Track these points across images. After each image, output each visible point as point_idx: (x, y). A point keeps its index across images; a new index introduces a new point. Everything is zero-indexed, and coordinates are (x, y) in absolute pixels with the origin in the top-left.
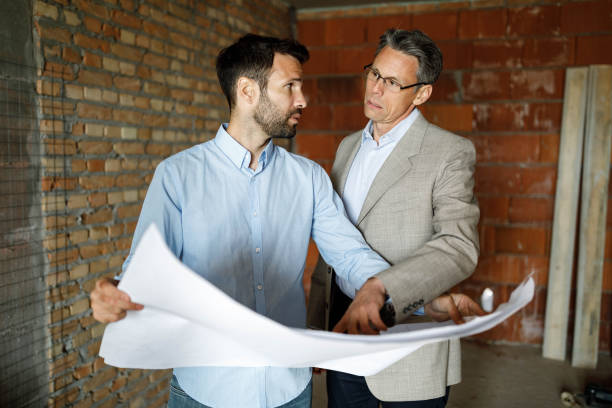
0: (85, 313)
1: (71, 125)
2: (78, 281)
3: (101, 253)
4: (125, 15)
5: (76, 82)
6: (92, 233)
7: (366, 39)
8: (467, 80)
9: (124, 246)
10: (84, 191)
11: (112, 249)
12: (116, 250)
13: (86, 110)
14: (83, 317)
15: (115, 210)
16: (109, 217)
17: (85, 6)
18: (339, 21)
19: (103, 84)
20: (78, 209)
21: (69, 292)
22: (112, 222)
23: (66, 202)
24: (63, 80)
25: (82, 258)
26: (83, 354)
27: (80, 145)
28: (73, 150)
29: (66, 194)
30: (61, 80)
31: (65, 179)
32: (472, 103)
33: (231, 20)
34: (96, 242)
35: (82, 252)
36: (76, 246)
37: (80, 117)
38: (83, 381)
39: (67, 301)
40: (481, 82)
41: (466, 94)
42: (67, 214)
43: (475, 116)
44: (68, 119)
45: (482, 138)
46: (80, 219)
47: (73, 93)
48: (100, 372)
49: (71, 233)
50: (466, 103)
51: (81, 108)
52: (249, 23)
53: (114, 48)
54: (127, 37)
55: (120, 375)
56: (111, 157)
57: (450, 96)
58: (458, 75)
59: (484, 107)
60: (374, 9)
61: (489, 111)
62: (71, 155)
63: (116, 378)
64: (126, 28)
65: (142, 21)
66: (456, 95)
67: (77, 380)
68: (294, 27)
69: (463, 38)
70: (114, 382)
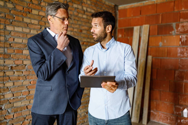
0: (11, 98)
1: (8, 38)
2: (9, 87)
3: (19, 80)
4: (34, 5)
5: (11, 25)
6: (16, 73)
7: (141, 14)
8: (177, 26)
9: (30, 78)
10: (13, 59)
11: (25, 78)
12: (26, 79)
13: (15, 34)
14: (10, 99)
15: (27, 66)
16: (24, 68)
17: (16, 2)
18: (132, 9)
19: (23, 26)
20: (9, 64)
21: (4, 91)
22: (25, 70)
23: (5, 62)
24: (5, 24)
25: (10, 80)
26: (9, 111)
27: (11, 45)
28: (8, 46)
29: (4, 60)
30: (4, 24)
31: (4, 55)
32: (180, 35)
33: (85, 9)
34: (17, 76)
35: (10, 78)
36: (8, 76)
37: (12, 36)
38: (8, 120)
39: (3, 93)
40: (183, 26)
41: (177, 32)
42: (4, 66)
43: (181, 40)
44: (6, 36)
45: (184, 48)
46: (10, 68)
47: (9, 28)
48: (17, 118)
49: (6, 72)
50: (177, 35)
51: (12, 33)
52: (94, 10)
53: (29, 15)
54: (35, 12)
55: (26, 120)
56: (25, 49)
57: (171, 33)
58: (174, 25)
59: (184, 36)
60: (144, 3)
61: (186, 37)
62: (7, 47)
63: (24, 121)
64: (35, 9)
65: (42, 7)
66: (173, 32)
67: (6, 119)
68: (117, 12)
69: (176, 11)
70: (23, 122)
